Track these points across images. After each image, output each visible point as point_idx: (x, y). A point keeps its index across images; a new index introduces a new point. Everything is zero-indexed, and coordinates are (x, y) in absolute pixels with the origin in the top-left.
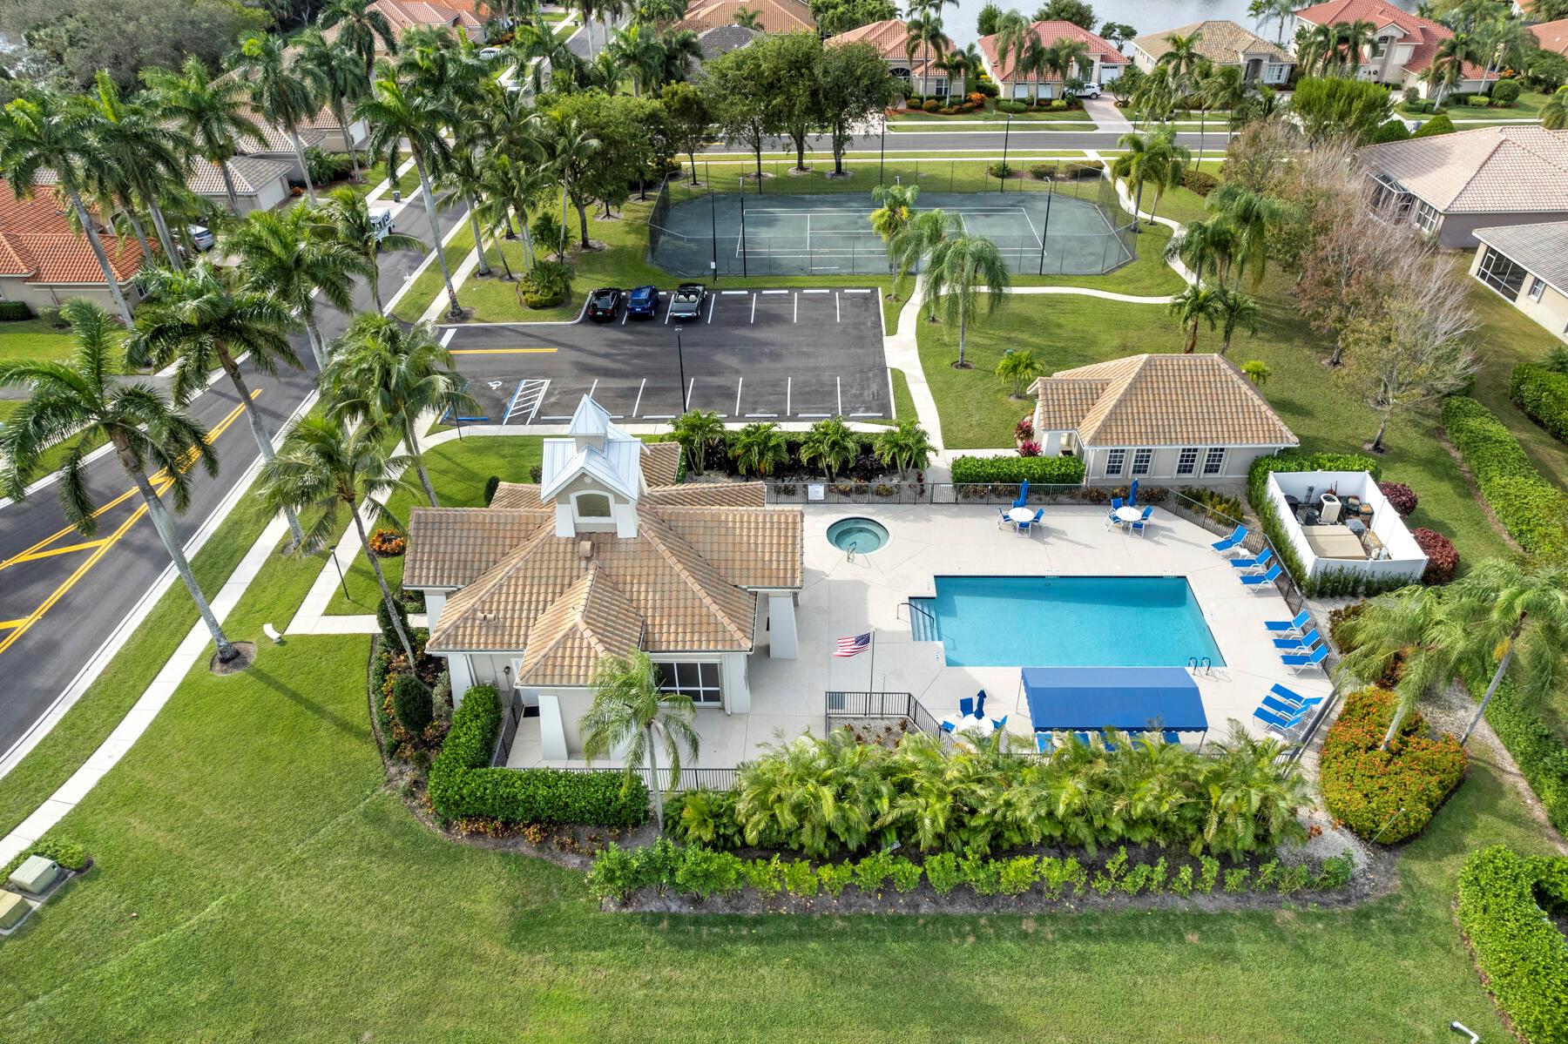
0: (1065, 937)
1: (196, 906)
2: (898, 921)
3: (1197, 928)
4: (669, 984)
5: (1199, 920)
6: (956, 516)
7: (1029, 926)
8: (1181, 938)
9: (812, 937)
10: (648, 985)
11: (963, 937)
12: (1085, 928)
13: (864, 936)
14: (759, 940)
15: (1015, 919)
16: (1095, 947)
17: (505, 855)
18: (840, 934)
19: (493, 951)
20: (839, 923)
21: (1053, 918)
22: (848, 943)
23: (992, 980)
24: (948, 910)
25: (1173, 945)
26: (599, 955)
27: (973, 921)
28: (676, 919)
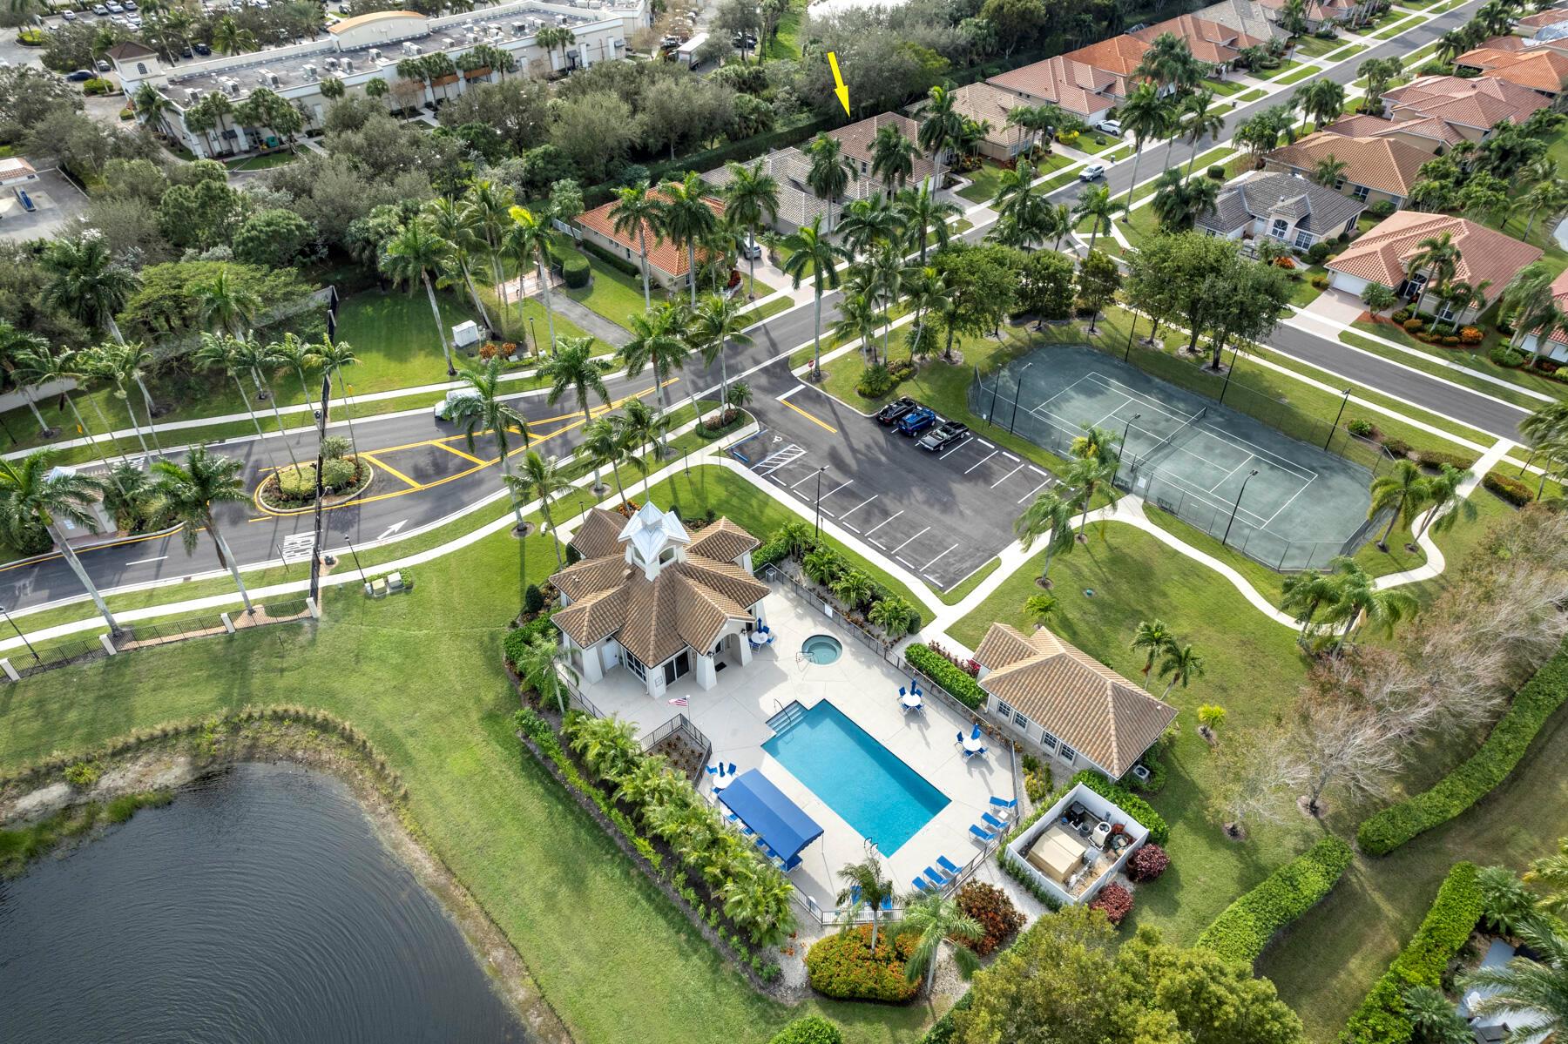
0: (639, 889)
1: (420, 628)
2: (597, 826)
3: (689, 935)
4: (506, 778)
5: (695, 934)
6: (888, 675)
7: (634, 872)
8: (678, 932)
9: (563, 804)
10: (501, 772)
11: (607, 853)
12: (651, 892)
13: (578, 820)
14: (547, 789)
15: (632, 864)
16: (644, 903)
17: (512, 686)
18: (572, 812)
19: (475, 716)
20: (576, 809)
21: (646, 878)
22: (570, 818)
23: (598, 878)
24: (616, 839)
25: (672, 932)
26: (499, 748)
27: (619, 850)
28: (533, 756)
